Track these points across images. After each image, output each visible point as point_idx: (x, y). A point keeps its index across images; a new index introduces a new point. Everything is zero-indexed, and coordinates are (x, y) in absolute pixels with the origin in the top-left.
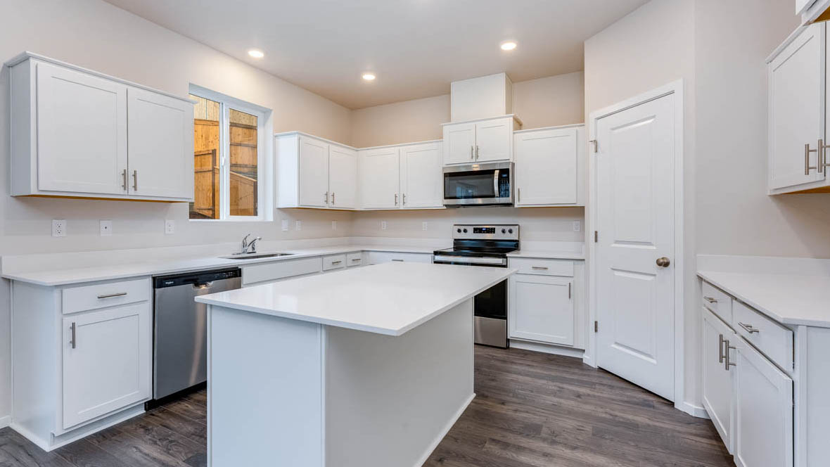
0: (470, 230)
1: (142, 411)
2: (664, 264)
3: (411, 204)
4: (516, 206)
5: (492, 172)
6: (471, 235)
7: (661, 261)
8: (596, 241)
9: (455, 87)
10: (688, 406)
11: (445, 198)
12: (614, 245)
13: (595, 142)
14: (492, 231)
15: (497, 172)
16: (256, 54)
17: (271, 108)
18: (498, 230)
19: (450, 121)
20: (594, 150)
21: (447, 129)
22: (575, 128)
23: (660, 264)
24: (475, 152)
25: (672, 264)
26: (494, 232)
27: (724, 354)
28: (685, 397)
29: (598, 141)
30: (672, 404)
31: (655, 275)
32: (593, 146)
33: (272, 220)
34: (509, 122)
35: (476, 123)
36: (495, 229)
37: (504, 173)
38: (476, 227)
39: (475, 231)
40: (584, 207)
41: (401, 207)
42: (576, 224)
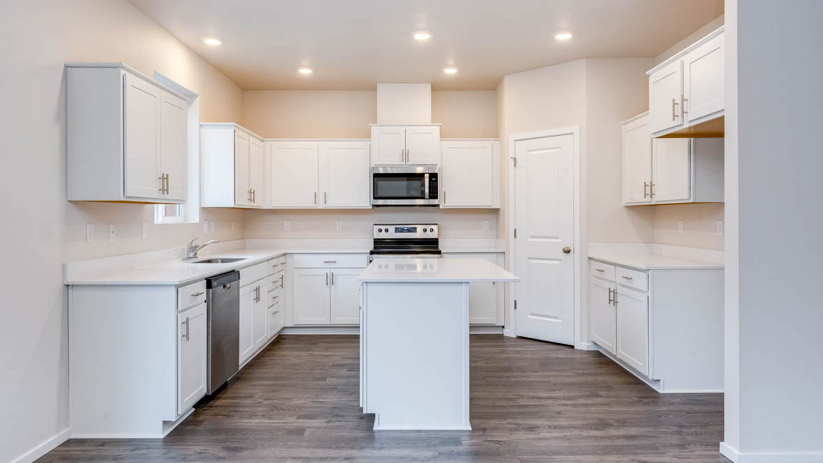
0: (392, 229)
1: (194, 409)
2: (567, 252)
3: (333, 203)
4: (441, 207)
5: (422, 175)
6: (392, 234)
7: (566, 249)
8: (515, 237)
9: (381, 88)
10: (582, 345)
11: (375, 198)
12: (530, 240)
13: (515, 159)
14: (413, 230)
15: (427, 176)
16: (212, 43)
17: (198, 93)
18: (420, 228)
19: (376, 123)
20: (513, 164)
21: (375, 129)
22: (491, 142)
23: (565, 252)
24: (406, 155)
25: (572, 251)
26: (416, 231)
27: (612, 298)
28: (581, 340)
29: (517, 157)
30: (573, 347)
31: (560, 260)
32: (512, 162)
33: (198, 221)
34: (436, 130)
35: (405, 128)
36: (416, 228)
37: (434, 176)
38: (397, 226)
39: (397, 230)
40: (499, 209)
41: (321, 206)
42: (486, 223)
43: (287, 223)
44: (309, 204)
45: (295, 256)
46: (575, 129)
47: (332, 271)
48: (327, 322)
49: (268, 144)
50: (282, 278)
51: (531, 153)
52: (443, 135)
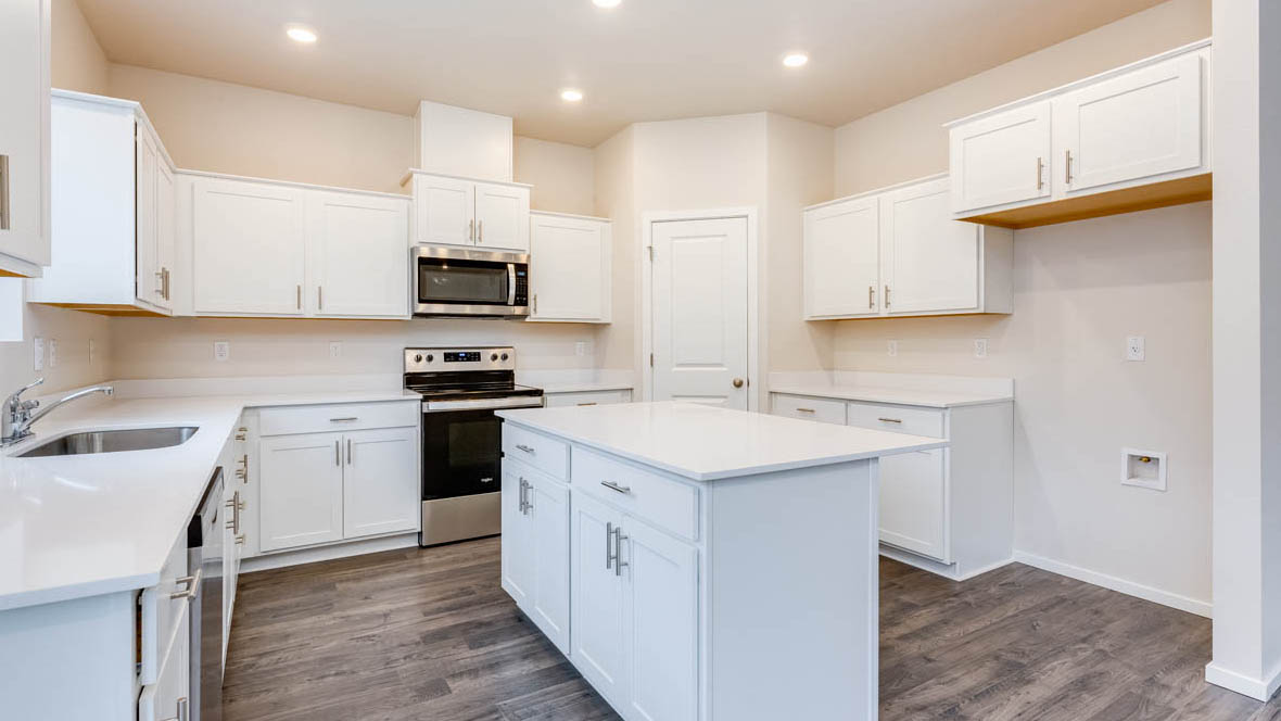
0: (439, 356)
2: (739, 385)
4: (529, 320)
5: (502, 266)
6: (439, 365)
7: (737, 381)
9: (427, 108)
11: (421, 301)
12: (676, 369)
13: (652, 249)
14: (476, 357)
15: (511, 268)
18: (486, 355)
19: (421, 168)
20: (648, 257)
21: (419, 180)
22: (600, 223)
23: (736, 385)
24: (475, 229)
25: (746, 384)
26: (479, 360)
29: (655, 247)
31: (725, 397)
32: (647, 254)
34: (524, 194)
35: (475, 183)
36: (479, 354)
37: (522, 268)
38: (447, 351)
39: (448, 357)
40: (608, 324)
41: (310, 311)
42: (581, 346)
43: (224, 347)
44: (284, 307)
45: (263, 412)
46: (752, 212)
47: (347, 436)
48: (337, 537)
49: (184, 180)
50: (245, 462)
51: (676, 241)
52: (535, 206)
